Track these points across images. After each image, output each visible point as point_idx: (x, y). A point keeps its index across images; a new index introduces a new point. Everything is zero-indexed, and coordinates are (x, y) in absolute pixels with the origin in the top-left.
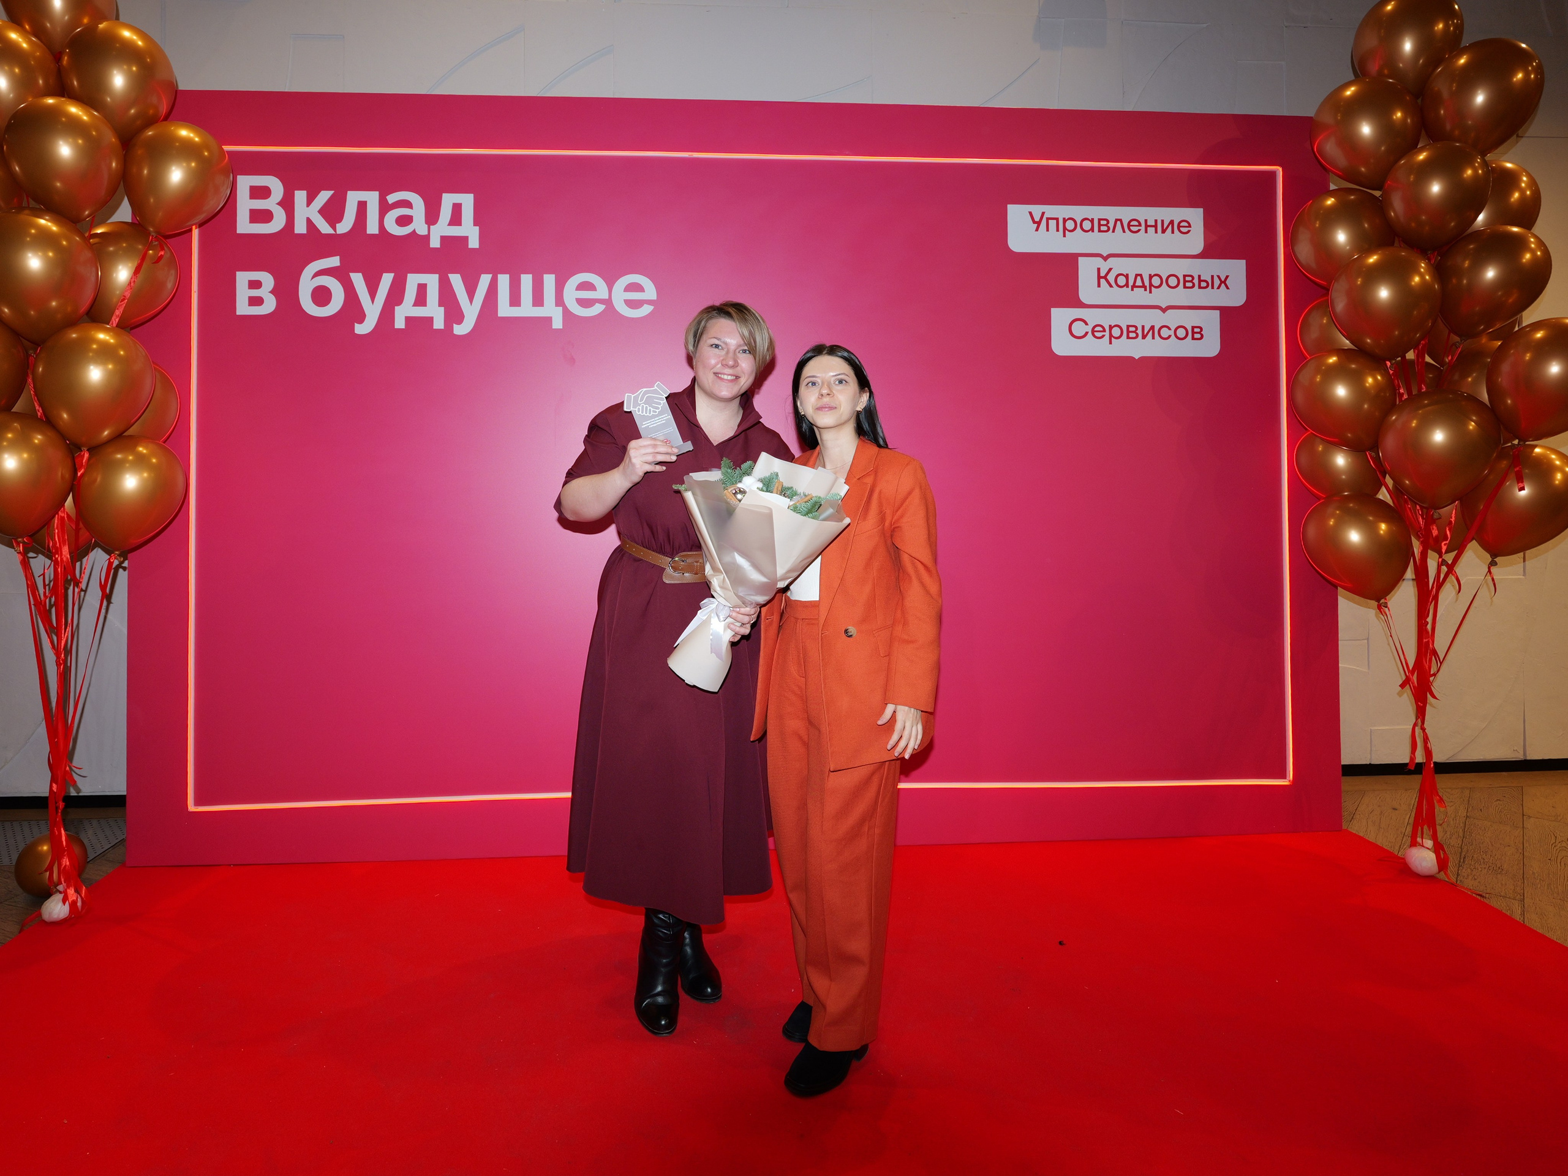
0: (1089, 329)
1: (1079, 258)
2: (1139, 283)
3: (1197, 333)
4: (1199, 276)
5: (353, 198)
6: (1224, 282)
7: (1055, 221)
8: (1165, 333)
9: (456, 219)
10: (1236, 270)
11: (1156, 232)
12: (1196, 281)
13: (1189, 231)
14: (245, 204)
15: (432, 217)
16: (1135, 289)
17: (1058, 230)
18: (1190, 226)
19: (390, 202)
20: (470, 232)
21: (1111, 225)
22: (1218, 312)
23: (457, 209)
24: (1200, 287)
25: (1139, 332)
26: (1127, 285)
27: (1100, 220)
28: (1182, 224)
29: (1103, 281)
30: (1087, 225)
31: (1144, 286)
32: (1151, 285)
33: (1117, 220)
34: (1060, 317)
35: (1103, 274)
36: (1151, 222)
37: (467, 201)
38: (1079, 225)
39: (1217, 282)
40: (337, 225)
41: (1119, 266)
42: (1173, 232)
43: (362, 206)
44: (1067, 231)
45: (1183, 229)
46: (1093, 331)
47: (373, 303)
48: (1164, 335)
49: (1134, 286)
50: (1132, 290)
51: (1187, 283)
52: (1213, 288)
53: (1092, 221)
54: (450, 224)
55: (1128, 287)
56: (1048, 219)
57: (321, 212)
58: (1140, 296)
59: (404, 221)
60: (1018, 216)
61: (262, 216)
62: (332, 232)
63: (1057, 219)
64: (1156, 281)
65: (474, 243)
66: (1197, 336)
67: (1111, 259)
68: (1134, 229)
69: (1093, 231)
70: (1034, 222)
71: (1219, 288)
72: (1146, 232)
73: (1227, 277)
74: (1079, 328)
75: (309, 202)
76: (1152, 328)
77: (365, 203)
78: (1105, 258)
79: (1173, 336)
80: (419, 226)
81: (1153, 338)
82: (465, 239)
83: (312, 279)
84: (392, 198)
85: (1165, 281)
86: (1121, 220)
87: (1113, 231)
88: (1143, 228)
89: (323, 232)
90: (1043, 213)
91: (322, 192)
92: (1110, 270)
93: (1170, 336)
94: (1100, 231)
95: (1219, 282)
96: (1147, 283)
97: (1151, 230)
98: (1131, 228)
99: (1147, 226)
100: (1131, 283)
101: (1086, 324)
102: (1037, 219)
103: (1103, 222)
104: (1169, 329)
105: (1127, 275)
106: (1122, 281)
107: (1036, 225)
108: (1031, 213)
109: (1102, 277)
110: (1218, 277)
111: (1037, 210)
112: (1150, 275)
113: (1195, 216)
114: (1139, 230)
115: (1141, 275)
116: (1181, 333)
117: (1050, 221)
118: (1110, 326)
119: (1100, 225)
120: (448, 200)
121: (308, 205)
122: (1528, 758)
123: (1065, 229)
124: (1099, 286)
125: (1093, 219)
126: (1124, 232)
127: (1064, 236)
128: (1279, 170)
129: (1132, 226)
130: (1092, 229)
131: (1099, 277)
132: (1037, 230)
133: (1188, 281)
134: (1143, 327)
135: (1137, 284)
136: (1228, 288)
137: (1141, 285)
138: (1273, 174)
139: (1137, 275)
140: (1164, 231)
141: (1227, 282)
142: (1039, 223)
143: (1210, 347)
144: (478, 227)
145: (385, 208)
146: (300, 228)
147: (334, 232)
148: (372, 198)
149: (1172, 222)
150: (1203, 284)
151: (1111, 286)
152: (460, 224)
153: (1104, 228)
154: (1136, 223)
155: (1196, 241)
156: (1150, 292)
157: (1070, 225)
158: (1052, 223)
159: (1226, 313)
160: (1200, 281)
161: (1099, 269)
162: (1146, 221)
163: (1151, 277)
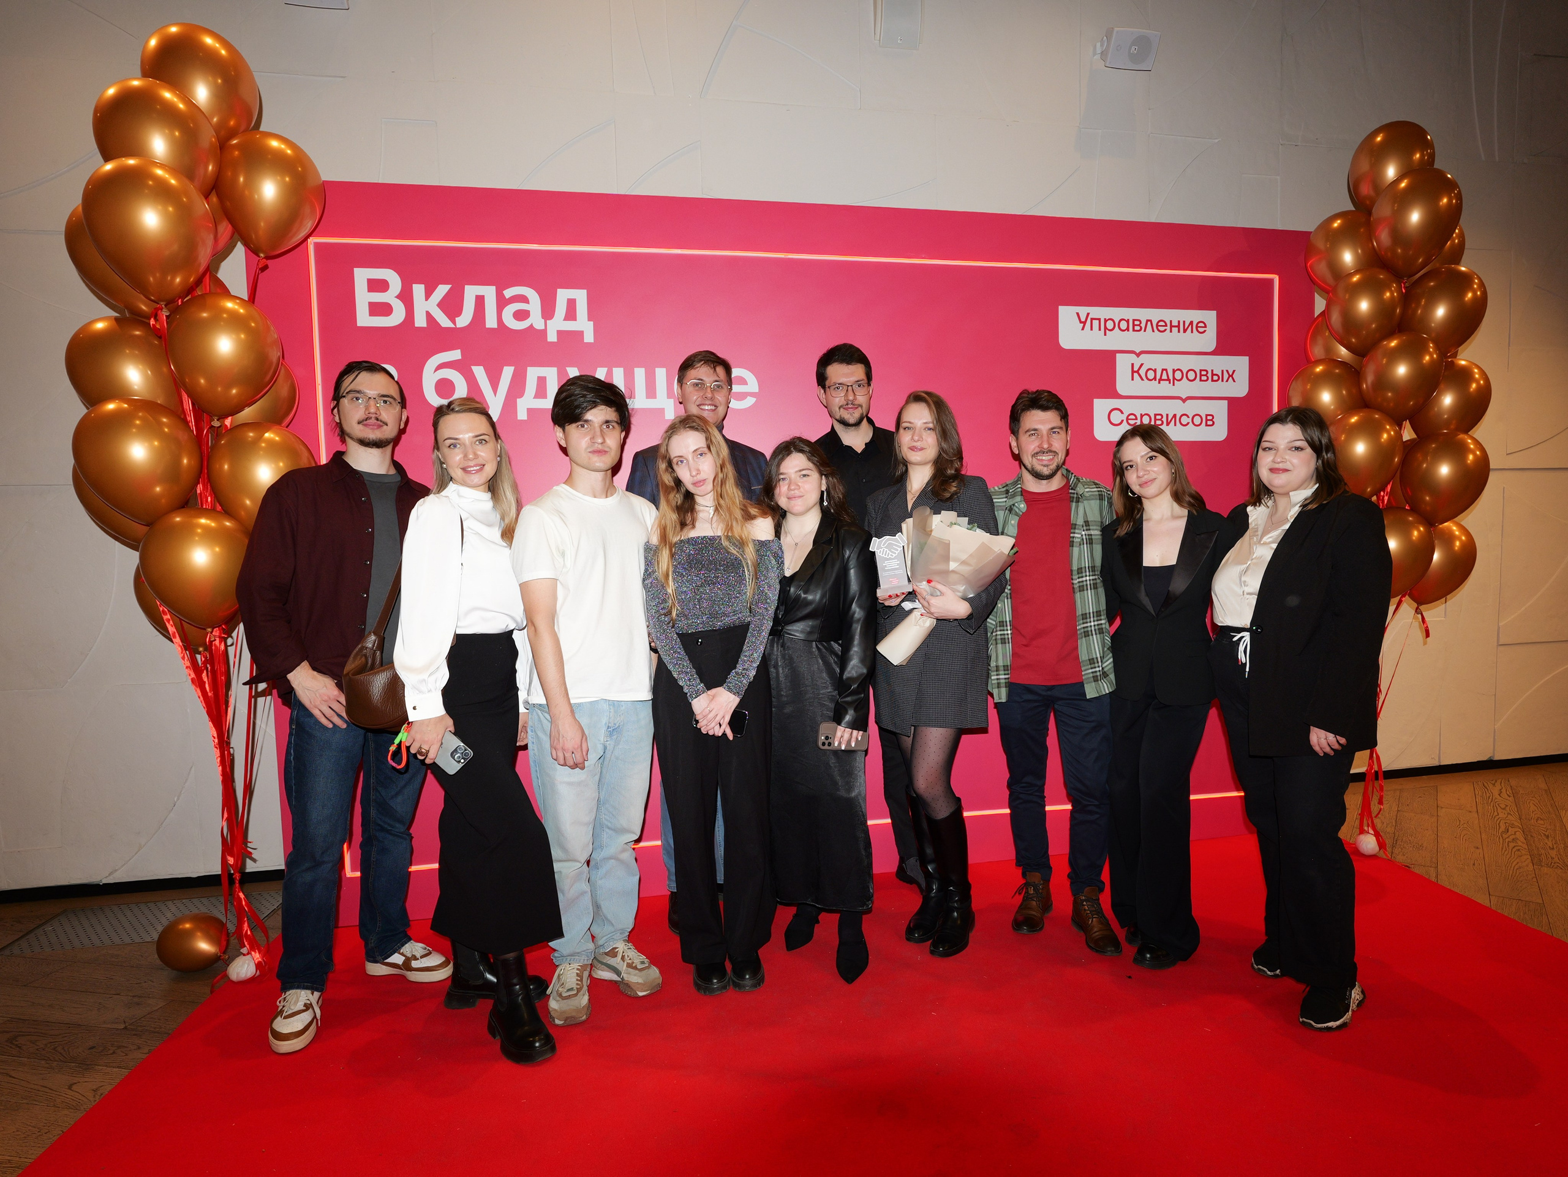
0: (1124, 417)
1: (1117, 354)
2: (1165, 377)
3: (1210, 420)
4: (1212, 371)
5: (471, 292)
6: (1232, 376)
7: (1098, 321)
8: (1185, 420)
9: (571, 314)
10: (1240, 365)
11: (1179, 331)
12: (1210, 375)
13: (1205, 331)
14: (363, 298)
15: (548, 312)
16: (1161, 382)
17: (1100, 330)
18: (1205, 327)
19: (507, 297)
20: (584, 325)
21: (1143, 325)
22: (1226, 401)
23: (572, 304)
24: (1213, 381)
25: (1164, 419)
26: (1155, 378)
27: (1134, 320)
28: (1199, 325)
29: (1136, 375)
30: (1124, 325)
31: (1168, 380)
32: (1174, 378)
33: (1147, 321)
34: (1101, 406)
35: (1136, 369)
36: (1175, 323)
37: (581, 296)
38: (1117, 325)
39: (1226, 376)
40: (457, 319)
41: (1149, 361)
42: (1192, 332)
43: (480, 300)
44: (1107, 331)
45: (1200, 329)
46: (1128, 419)
47: (495, 396)
48: (1184, 422)
49: (1161, 379)
50: (1159, 383)
51: (1202, 377)
52: (1222, 381)
53: (1128, 321)
54: (564, 320)
55: (1156, 380)
56: (1092, 319)
57: (440, 305)
58: (1165, 389)
59: (521, 315)
60: (1067, 315)
61: (383, 309)
62: (451, 325)
63: (1099, 319)
64: (1178, 375)
65: (589, 338)
66: (1210, 423)
67: (1142, 355)
68: (1161, 329)
69: (1128, 331)
70: (1081, 322)
71: (1227, 381)
72: (1171, 332)
73: (1234, 371)
74: (1116, 417)
75: (428, 295)
76: (1175, 416)
77: (483, 297)
78: (1138, 355)
79: (1191, 423)
80: (536, 320)
81: (1175, 425)
82: (581, 334)
83: (435, 372)
84: (509, 293)
85: (1185, 375)
86: (1151, 321)
87: (1145, 331)
88: (1168, 328)
89: (443, 325)
90: (1088, 314)
91: (440, 286)
92: (1142, 365)
93: (1188, 423)
94: (1134, 330)
95: (1228, 376)
96: (1171, 377)
97: (1175, 330)
98: (1159, 328)
99: (1172, 326)
100: (1158, 377)
101: (1122, 413)
102: (1083, 319)
103: (1137, 323)
104: (1188, 417)
105: (1156, 369)
106: (1151, 375)
107: (1082, 324)
108: (1078, 314)
109: (1135, 372)
110: (1227, 371)
111: (1083, 310)
112: (1173, 370)
113: (1210, 317)
114: (1166, 330)
115: (1166, 370)
116: (1197, 420)
117: (1094, 321)
118: (1141, 414)
119: (1134, 325)
120: (563, 295)
121: (427, 299)
122: (1442, 764)
123: (1106, 328)
124: (1133, 379)
125: (1128, 320)
126: (1153, 331)
127: (1105, 335)
128: (1276, 278)
129: (1160, 326)
130: (1128, 329)
131: (1133, 372)
132: (1083, 329)
133: (1204, 375)
134: (1167, 415)
135: (1163, 378)
136: (1234, 381)
137: (1166, 378)
138: (1271, 281)
139: (1163, 370)
140: (1185, 331)
141: (1234, 376)
142: (1084, 323)
143: (1219, 433)
144: (592, 322)
145: (502, 303)
146: (420, 321)
147: (454, 326)
148: (489, 292)
149: (1191, 323)
150: (1215, 377)
151: (1142, 379)
152: (575, 319)
153: (1137, 328)
154: (1164, 324)
155: (1209, 340)
156: (1174, 385)
157: (1110, 325)
158: (1096, 323)
159: (1233, 402)
160: (1213, 375)
161: (1133, 365)
162: (1171, 321)
163: (1174, 371)
